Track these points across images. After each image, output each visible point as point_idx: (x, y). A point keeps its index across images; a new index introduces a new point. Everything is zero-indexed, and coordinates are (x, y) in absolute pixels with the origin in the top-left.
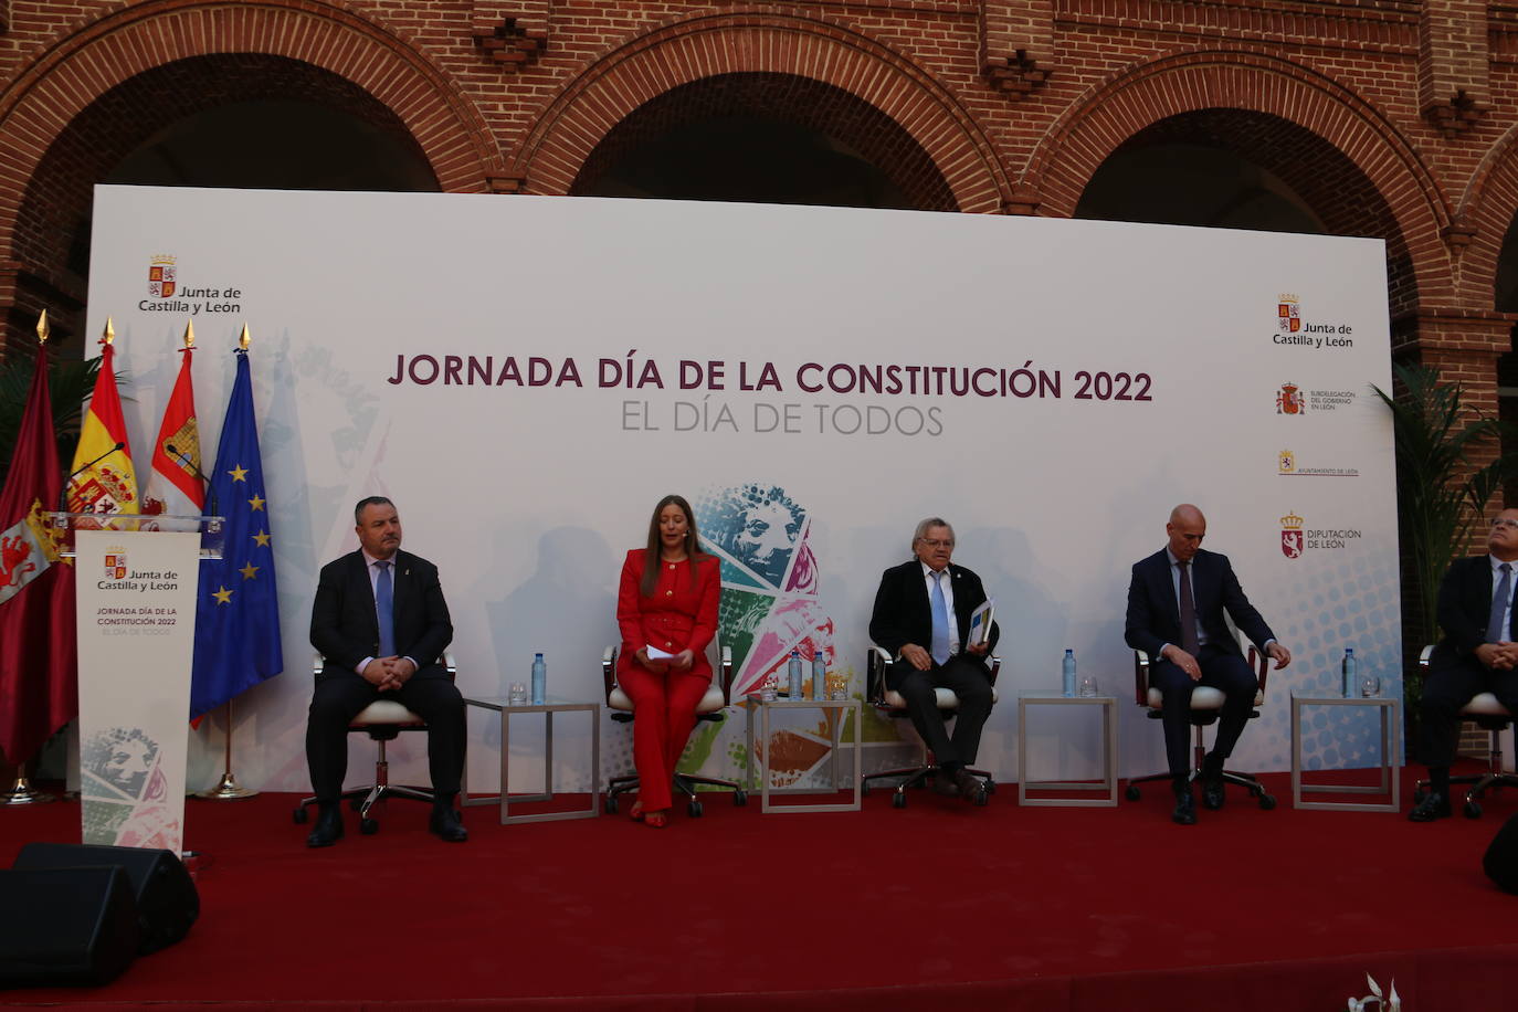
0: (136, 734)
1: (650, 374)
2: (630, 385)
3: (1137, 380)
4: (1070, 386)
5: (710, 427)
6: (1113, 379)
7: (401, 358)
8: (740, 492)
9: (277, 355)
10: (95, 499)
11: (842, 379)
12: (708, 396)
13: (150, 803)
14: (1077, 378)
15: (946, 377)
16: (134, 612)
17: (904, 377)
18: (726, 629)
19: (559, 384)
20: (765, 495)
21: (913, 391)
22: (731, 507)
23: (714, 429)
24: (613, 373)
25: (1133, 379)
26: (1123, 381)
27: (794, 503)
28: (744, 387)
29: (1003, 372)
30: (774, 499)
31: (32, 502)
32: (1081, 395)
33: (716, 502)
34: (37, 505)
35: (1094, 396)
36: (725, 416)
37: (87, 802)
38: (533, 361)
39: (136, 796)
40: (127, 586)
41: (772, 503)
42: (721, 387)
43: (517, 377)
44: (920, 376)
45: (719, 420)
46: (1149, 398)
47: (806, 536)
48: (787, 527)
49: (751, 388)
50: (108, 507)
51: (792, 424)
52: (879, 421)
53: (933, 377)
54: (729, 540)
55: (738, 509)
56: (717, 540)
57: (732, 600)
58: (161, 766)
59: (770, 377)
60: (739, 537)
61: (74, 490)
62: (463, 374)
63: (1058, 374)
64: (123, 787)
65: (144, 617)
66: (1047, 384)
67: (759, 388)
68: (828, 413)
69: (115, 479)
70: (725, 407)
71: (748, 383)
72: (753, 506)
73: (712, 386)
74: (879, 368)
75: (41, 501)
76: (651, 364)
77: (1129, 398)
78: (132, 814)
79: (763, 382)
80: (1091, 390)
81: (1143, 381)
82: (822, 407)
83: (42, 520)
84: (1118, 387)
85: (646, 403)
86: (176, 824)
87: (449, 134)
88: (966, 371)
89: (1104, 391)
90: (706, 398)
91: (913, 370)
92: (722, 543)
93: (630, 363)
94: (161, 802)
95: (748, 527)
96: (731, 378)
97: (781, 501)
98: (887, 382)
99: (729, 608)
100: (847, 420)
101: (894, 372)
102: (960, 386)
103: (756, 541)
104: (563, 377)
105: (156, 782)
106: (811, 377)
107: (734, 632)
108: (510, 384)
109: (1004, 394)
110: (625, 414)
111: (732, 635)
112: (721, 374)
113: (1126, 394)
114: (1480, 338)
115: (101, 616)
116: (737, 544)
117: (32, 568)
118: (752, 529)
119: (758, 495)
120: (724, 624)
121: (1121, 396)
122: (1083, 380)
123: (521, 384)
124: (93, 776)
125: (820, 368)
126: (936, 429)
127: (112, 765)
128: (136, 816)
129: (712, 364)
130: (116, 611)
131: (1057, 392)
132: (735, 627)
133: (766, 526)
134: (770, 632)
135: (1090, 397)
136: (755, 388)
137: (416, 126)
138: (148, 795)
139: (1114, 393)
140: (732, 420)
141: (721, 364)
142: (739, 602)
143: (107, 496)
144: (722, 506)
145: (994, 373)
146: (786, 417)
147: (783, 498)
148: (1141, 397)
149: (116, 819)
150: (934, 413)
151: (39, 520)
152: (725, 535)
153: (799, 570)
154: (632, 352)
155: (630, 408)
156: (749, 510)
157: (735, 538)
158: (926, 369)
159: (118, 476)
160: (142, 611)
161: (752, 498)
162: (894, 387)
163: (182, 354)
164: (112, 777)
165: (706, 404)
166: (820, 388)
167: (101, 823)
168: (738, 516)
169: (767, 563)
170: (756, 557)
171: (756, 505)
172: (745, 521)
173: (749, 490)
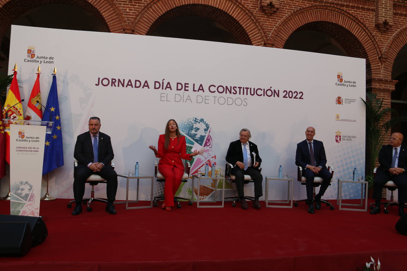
0: (27, 183)
1: (168, 86)
2: (163, 89)
3: (300, 93)
4: (282, 94)
5: (184, 101)
6: (293, 93)
7: (99, 79)
8: (192, 119)
9: (64, 76)
10: (11, 115)
11: (221, 89)
12: (184, 93)
13: (30, 202)
14: (284, 92)
15: (249, 90)
16: (27, 148)
17: (238, 90)
19: (143, 88)
20: (199, 120)
21: (240, 94)
22: (189, 124)
23: (185, 102)
24: (158, 85)
25: (298, 93)
26: (296, 93)
27: (206, 123)
28: (194, 91)
29: (264, 90)
30: (201, 122)
32: (284, 97)
33: (185, 122)
35: (288, 97)
36: (189, 98)
37: (12, 202)
38: (136, 81)
39: (26, 200)
40: (25, 141)
41: (201, 123)
42: (188, 90)
43: (131, 85)
44: (242, 90)
45: (187, 99)
46: (303, 99)
47: (209, 132)
48: (205, 129)
49: (196, 91)
50: (15, 117)
51: (207, 101)
52: (230, 101)
53: (245, 90)
54: (189, 132)
55: (191, 124)
56: (185, 132)
57: (189, 149)
58: (34, 192)
59: (201, 88)
60: (191, 132)
61: (5, 112)
62: (116, 84)
63: (279, 91)
64: (22, 198)
65: (29, 149)
66: (276, 93)
67: (198, 91)
68: (217, 99)
69: (17, 109)
70: (189, 96)
71: (195, 90)
72: (195, 123)
73: (185, 90)
74: (231, 87)
76: (169, 83)
77: (297, 98)
78: (25, 206)
79: (199, 89)
80: (287, 96)
81: (301, 94)
82: (215, 97)
84: (294, 95)
85: (167, 94)
86: (37, 208)
87: (113, 17)
88: (254, 89)
89: (291, 96)
90: (183, 93)
91: (240, 88)
92: (187, 133)
93: (163, 82)
94: (33, 202)
95: (194, 129)
96: (190, 88)
97: (203, 122)
98: (233, 91)
100: (222, 101)
101: (235, 88)
102: (252, 93)
103: (196, 133)
104: (144, 86)
105: (32, 197)
106: (212, 89)
108: (129, 87)
109: (264, 96)
110: (161, 97)
112: (188, 87)
114: (387, 86)
115: (17, 149)
116: (191, 134)
118: (195, 130)
119: (197, 120)
121: (295, 98)
122: (285, 93)
123: (132, 87)
125: (215, 86)
126: (245, 104)
127: (20, 191)
128: (26, 206)
129: (185, 84)
130: (21, 148)
131: (278, 96)
133: (199, 129)
134: (199, 158)
135: (287, 97)
136: (197, 91)
137: (104, 14)
138: (30, 200)
139: (294, 96)
140: (190, 100)
141: (188, 84)
143: (14, 114)
144: (187, 123)
145: (261, 90)
146: (205, 99)
147: (204, 122)
148: (300, 98)
149: (20, 207)
150: (245, 100)
152: (187, 131)
153: (207, 141)
154: (164, 79)
155: (163, 95)
156: (194, 124)
157: (190, 132)
158: (244, 88)
159: (18, 109)
160: (29, 148)
161: (195, 121)
162: (235, 92)
163: (37, 75)
164: (19, 195)
165: (183, 95)
166: (215, 92)
167: (16, 208)
168: (191, 126)
169: (199, 139)
170: (196, 137)
171: (196, 123)
172: (193, 127)
173: (194, 119)
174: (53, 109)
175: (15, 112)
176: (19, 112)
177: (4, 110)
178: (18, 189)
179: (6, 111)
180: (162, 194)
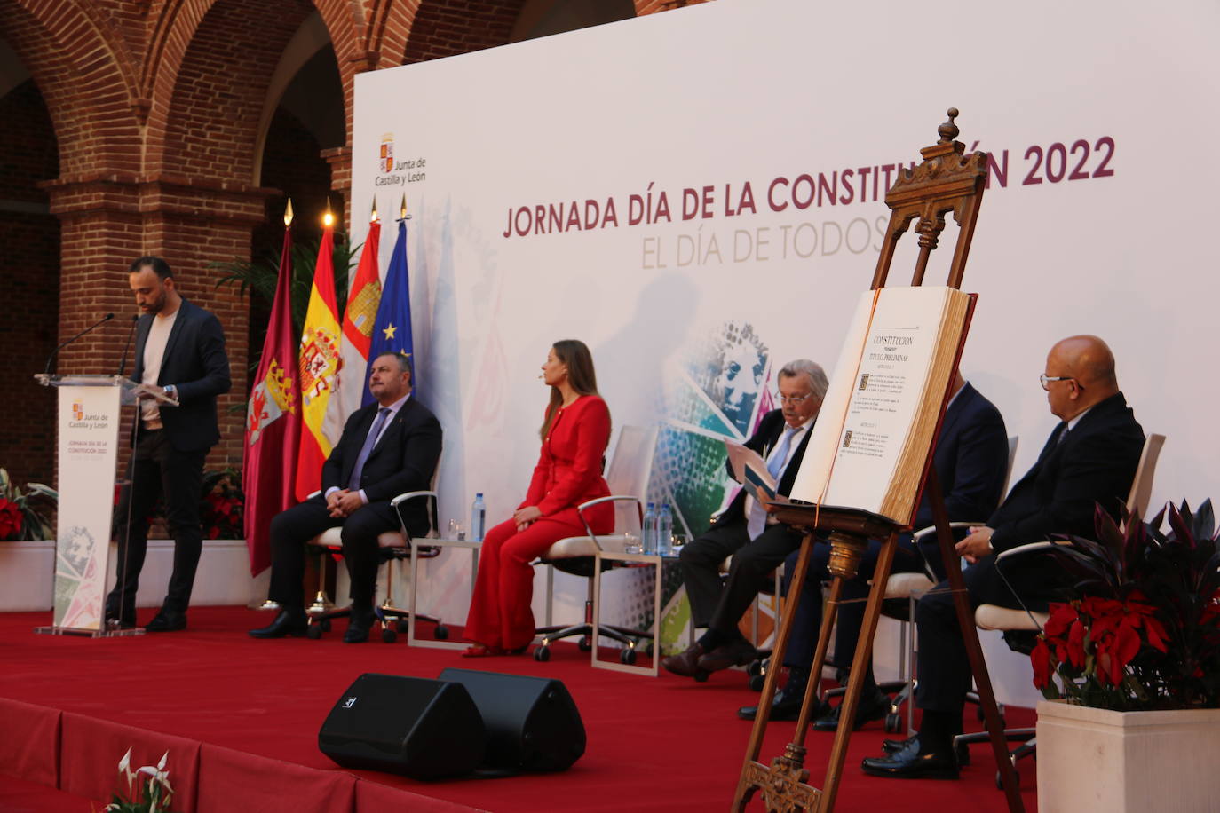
0: (84, 530)
1: (663, 207)
2: (649, 222)
3: (1098, 148)
4: (1019, 169)
5: (702, 260)
6: (1068, 150)
7: (511, 210)
8: (721, 331)
9: (444, 218)
10: (313, 358)
11: (804, 191)
12: (702, 226)
13: (89, 581)
14: (1027, 157)
15: (894, 176)
17: (855, 181)
18: (706, 481)
19: (603, 226)
20: (739, 333)
21: (863, 199)
22: (714, 348)
23: (704, 263)
25: (1092, 146)
26: (1081, 150)
27: (760, 342)
28: (729, 213)
30: (746, 337)
31: (270, 361)
32: (1030, 180)
33: (703, 343)
34: (274, 364)
35: (1045, 179)
36: (713, 247)
37: (61, 577)
38: (589, 204)
39: (82, 575)
40: (84, 425)
41: (744, 341)
42: (711, 215)
43: (577, 222)
44: (870, 177)
45: (709, 252)
46: (1111, 173)
47: (768, 379)
48: (754, 368)
49: (733, 213)
50: (320, 364)
51: (762, 251)
52: (832, 239)
53: (882, 175)
54: (711, 385)
55: (718, 350)
56: (702, 385)
58: (95, 555)
59: (747, 199)
60: (718, 380)
61: (303, 350)
62: (546, 222)
63: (1006, 154)
64: (76, 567)
65: (91, 447)
66: (994, 170)
67: (739, 213)
68: (791, 232)
69: (326, 340)
70: (713, 238)
71: (730, 209)
72: (729, 345)
73: (707, 215)
74: (835, 174)
75: (277, 361)
76: (663, 197)
77: (1086, 175)
78: (79, 588)
79: (743, 205)
80: (1042, 172)
81: (1105, 147)
82: (785, 228)
83: (277, 378)
84: (1073, 161)
85: (659, 239)
89: (1056, 172)
90: (700, 229)
91: (864, 172)
92: (706, 388)
93: (649, 195)
94: (93, 580)
95: (725, 369)
96: (717, 207)
97: (751, 340)
98: (842, 192)
99: (709, 459)
100: (806, 240)
101: (848, 177)
103: (730, 384)
104: (607, 219)
105: (91, 566)
106: (782, 194)
107: (711, 485)
108: (574, 228)
110: (645, 253)
111: (711, 489)
112: (711, 201)
113: (1083, 170)
115: (70, 447)
116: (717, 390)
117: (266, 416)
118: (728, 372)
119: (734, 333)
120: (705, 476)
121: (1077, 175)
122: (1034, 156)
123: (580, 229)
124: (63, 559)
125: (785, 182)
127: (72, 552)
128: (81, 590)
129: (705, 190)
131: (1003, 180)
132: (712, 480)
133: (738, 368)
135: (1039, 181)
136: (736, 212)
138: (87, 576)
139: (1069, 170)
140: (717, 252)
141: (710, 189)
142: (716, 452)
143: (319, 355)
146: (759, 243)
147: (752, 336)
148: (1101, 172)
149: (71, 590)
150: (881, 223)
151: (274, 377)
153: (761, 417)
154: (652, 184)
155: (651, 246)
156: (727, 350)
157: (716, 382)
158: (876, 169)
159: (330, 337)
161: (729, 337)
162: (847, 195)
164: (72, 560)
165: (700, 235)
166: (785, 205)
167: (64, 592)
168: (719, 357)
169: (738, 409)
170: (730, 403)
171: (733, 344)
172: (722, 363)
173: (728, 328)
174: (390, 332)
175: (320, 347)
176: (332, 347)
177: (301, 346)
178: (69, 545)
179: (305, 347)
180: (641, 625)
